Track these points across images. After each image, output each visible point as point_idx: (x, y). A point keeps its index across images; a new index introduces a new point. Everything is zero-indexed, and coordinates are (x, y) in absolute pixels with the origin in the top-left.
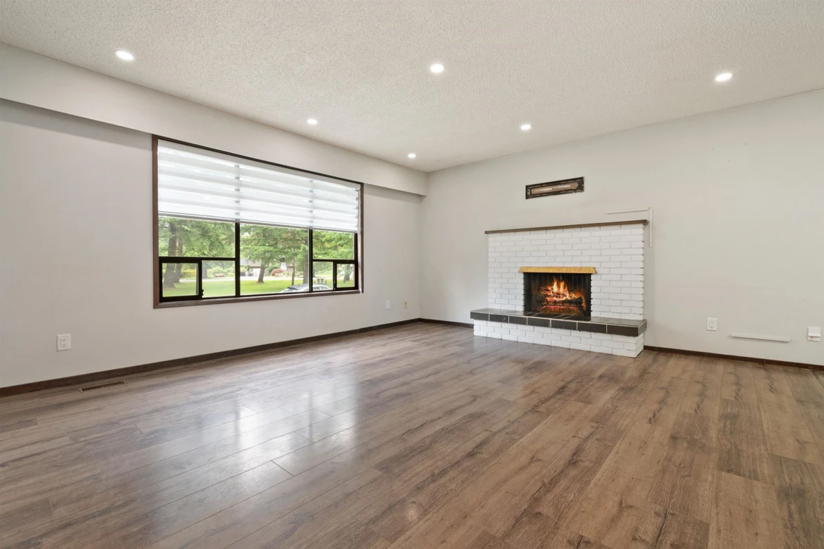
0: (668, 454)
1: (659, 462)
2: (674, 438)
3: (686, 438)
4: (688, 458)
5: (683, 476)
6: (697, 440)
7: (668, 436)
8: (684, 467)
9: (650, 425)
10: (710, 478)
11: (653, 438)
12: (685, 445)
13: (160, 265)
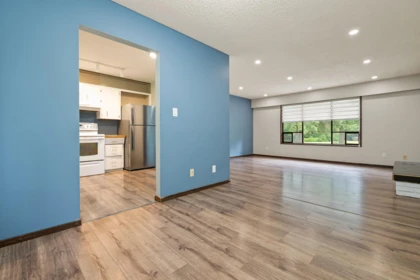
13: (283, 134)
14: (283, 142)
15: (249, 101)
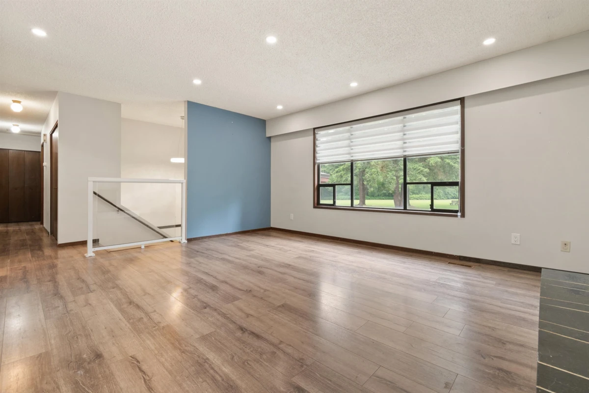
0: (91, 339)
1: (92, 330)
2: (99, 356)
3: (89, 363)
4: (75, 346)
5: (70, 332)
6: (79, 369)
7: (106, 355)
8: (73, 338)
9: (130, 355)
10: (53, 342)
11: (113, 344)
12: (85, 356)
13: (318, 188)
14: (317, 205)
15: (261, 123)
